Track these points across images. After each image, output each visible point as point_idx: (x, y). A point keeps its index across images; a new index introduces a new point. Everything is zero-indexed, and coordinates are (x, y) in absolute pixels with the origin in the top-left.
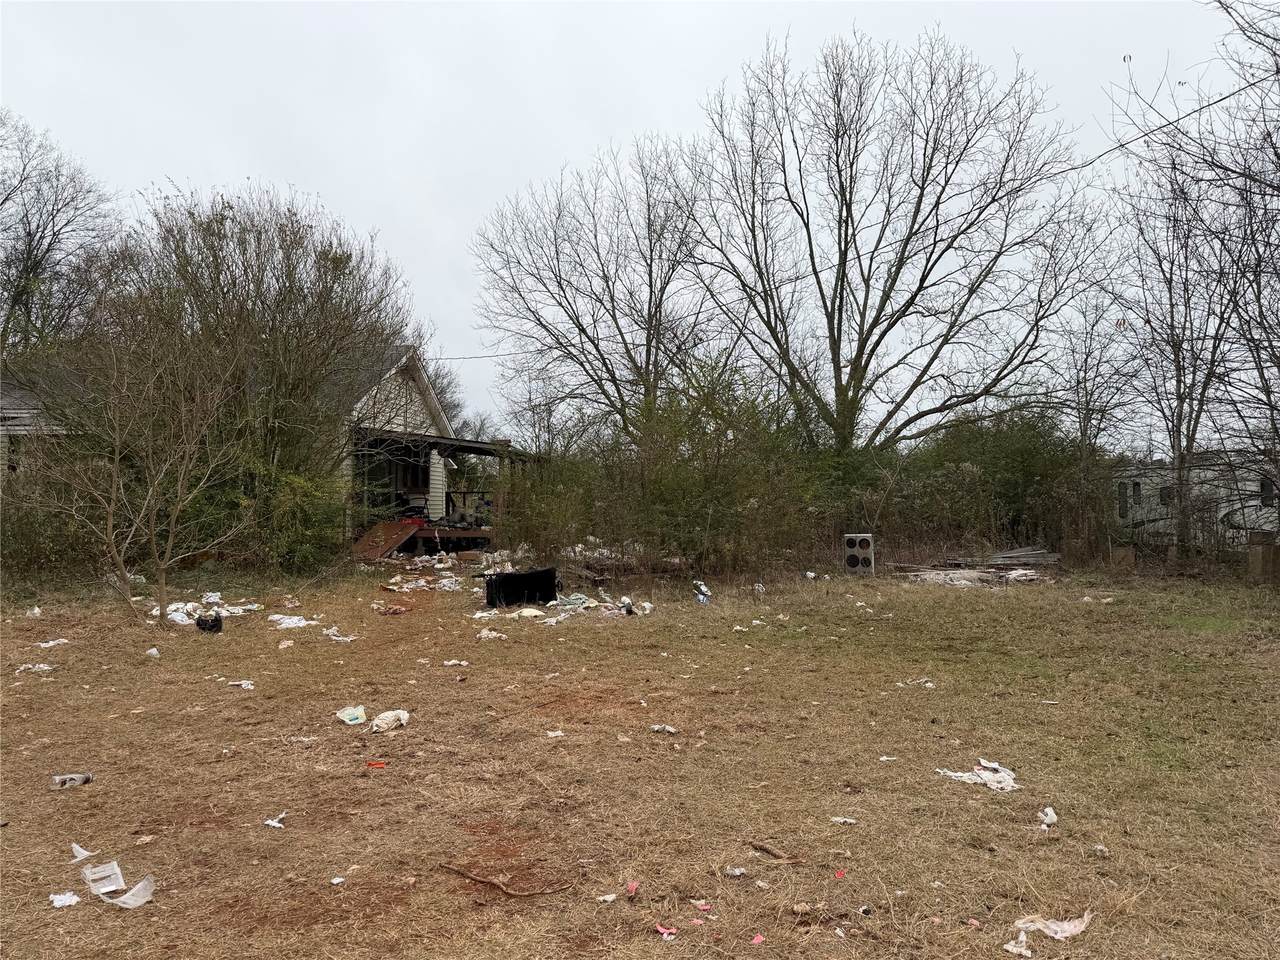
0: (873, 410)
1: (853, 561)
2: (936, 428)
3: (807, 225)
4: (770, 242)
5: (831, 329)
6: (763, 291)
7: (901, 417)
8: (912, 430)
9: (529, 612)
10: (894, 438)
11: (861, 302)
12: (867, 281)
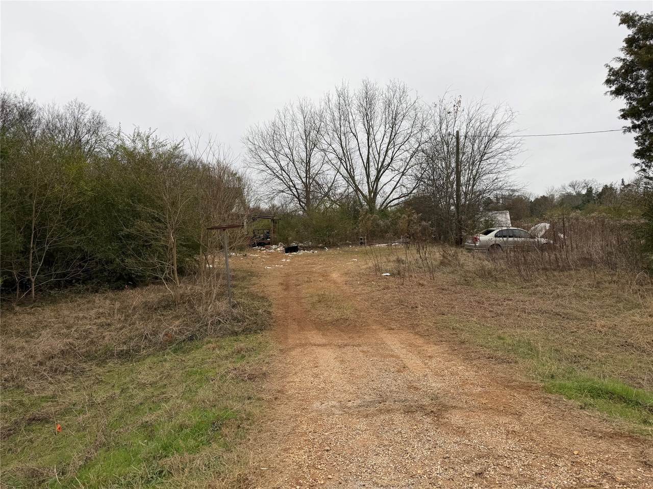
0: (379, 200)
1: (361, 243)
2: (398, 204)
3: (357, 140)
4: (347, 138)
5: (366, 172)
6: (345, 158)
7: (388, 200)
8: (392, 204)
9: (295, 253)
10: (386, 207)
11: (377, 160)
12: (379, 154)
